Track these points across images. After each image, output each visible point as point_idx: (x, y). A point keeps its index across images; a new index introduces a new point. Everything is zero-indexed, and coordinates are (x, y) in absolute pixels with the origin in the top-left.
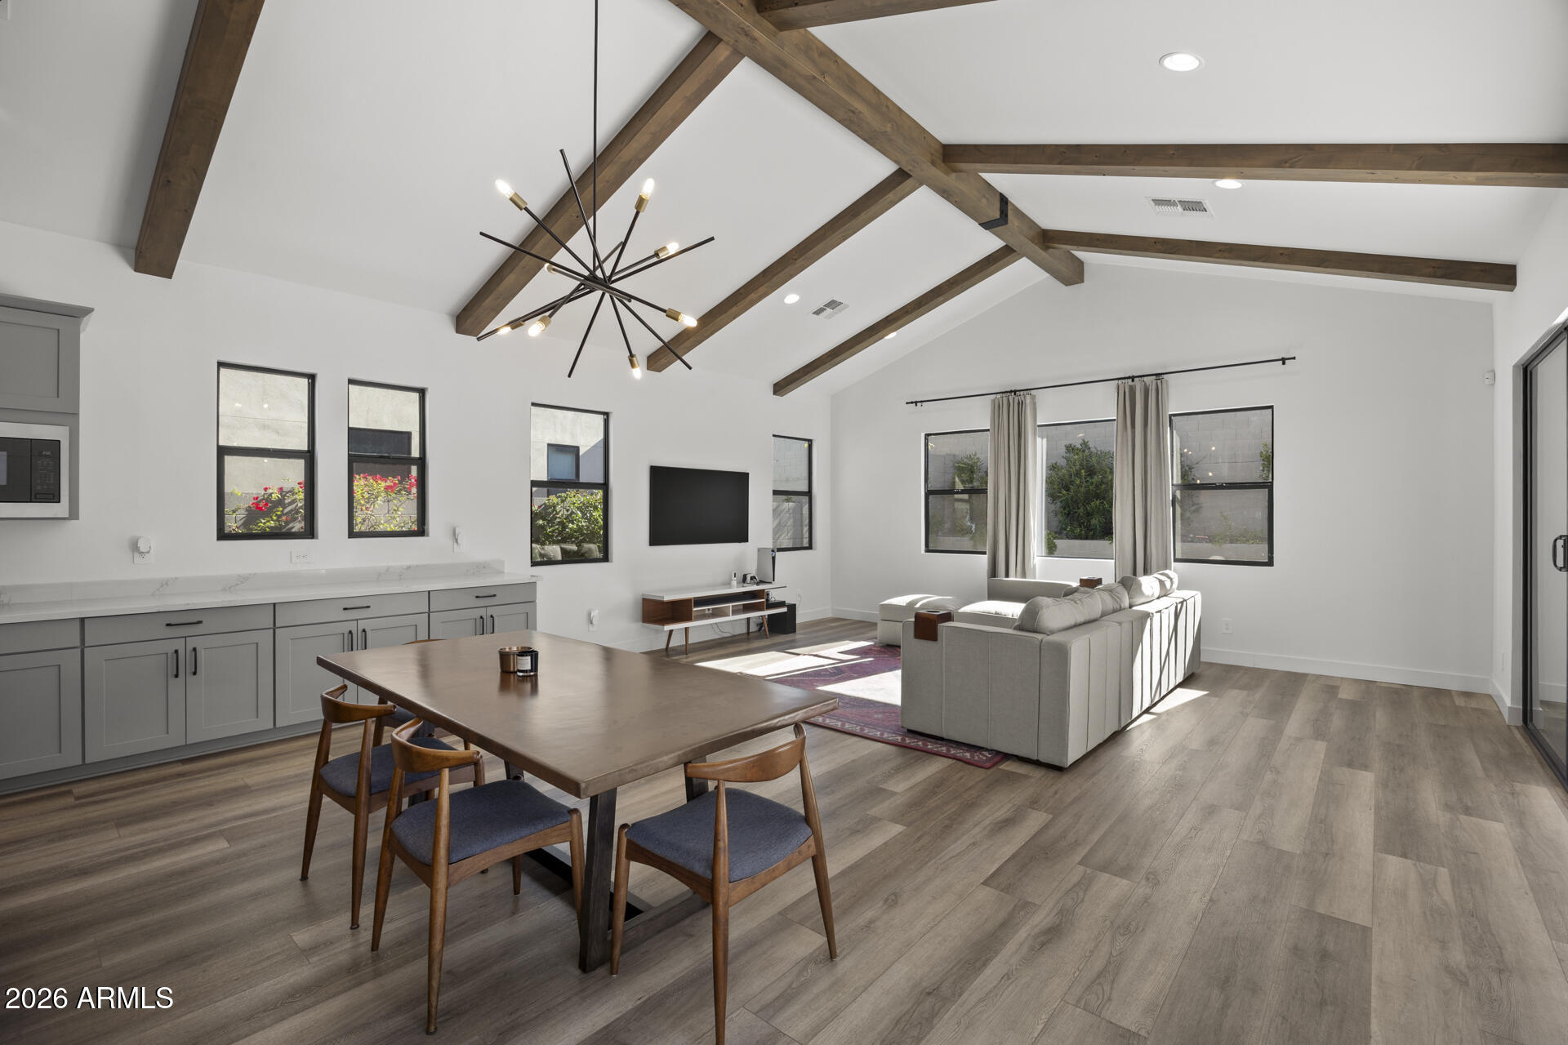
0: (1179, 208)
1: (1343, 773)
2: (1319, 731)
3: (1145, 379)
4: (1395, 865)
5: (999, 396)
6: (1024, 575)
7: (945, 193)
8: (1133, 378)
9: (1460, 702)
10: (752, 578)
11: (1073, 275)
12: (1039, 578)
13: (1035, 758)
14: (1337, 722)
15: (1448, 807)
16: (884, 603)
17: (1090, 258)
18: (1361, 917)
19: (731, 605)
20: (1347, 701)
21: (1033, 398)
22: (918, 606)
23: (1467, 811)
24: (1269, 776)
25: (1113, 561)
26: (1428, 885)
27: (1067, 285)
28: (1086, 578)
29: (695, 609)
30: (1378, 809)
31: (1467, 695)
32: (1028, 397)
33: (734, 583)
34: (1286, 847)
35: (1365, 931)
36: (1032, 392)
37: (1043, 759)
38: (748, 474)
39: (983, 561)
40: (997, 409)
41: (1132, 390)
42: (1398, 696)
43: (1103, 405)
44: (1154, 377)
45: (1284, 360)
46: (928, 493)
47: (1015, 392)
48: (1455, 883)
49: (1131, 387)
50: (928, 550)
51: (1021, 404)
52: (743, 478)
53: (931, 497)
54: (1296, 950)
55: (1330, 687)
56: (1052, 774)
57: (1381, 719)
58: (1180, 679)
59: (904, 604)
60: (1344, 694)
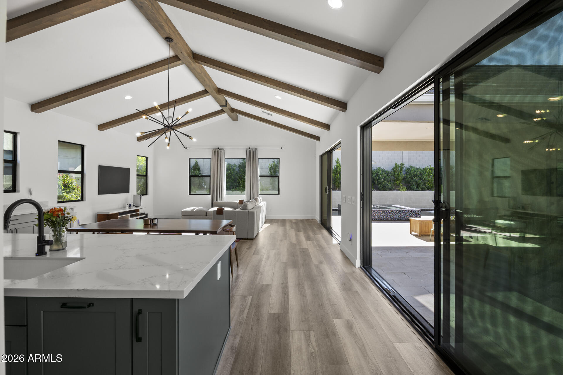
0: (267, 114)
1: (298, 233)
2: (292, 228)
3: (253, 149)
4: (309, 242)
5: (214, 149)
6: (222, 200)
7: (216, 99)
8: (250, 148)
9: (311, 221)
10: (133, 205)
11: (235, 119)
12: (225, 201)
13: (247, 238)
14: (294, 226)
15: (313, 234)
16: (183, 210)
17: (240, 116)
18: (307, 247)
19: (129, 214)
20: (294, 223)
21: (224, 150)
22: (195, 210)
23: (316, 234)
24: (287, 235)
25: (245, 195)
26: (313, 243)
27: (233, 121)
28: (240, 200)
29: (119, 217)
30: (305, 236)
31: (312, 219)
32: (223, 150)
33: (127, 207)
34: (294, 243)
35: (307, 249)
36: (224, 149)
37: (249, 238)
38: (129, 169)
39: (210, 197)
40: (214, 153)
41: (250, 151)
42: (302, 221)
43: (243, 154)
44: (255, 149)
45: (282, 148)
46: (190, 177)
47: (218, 148)
48: (316, 242)
49: (249, 150)
50: (190, 194)
51: (221, 152)
52: (128, 170)
53: (191, 178)
54: (301, 252)
55: (291, 221)
56: (251, 240)
57: (301, 225)
58: (264, 222)
59: (190, 210)
60: (293, 222)
